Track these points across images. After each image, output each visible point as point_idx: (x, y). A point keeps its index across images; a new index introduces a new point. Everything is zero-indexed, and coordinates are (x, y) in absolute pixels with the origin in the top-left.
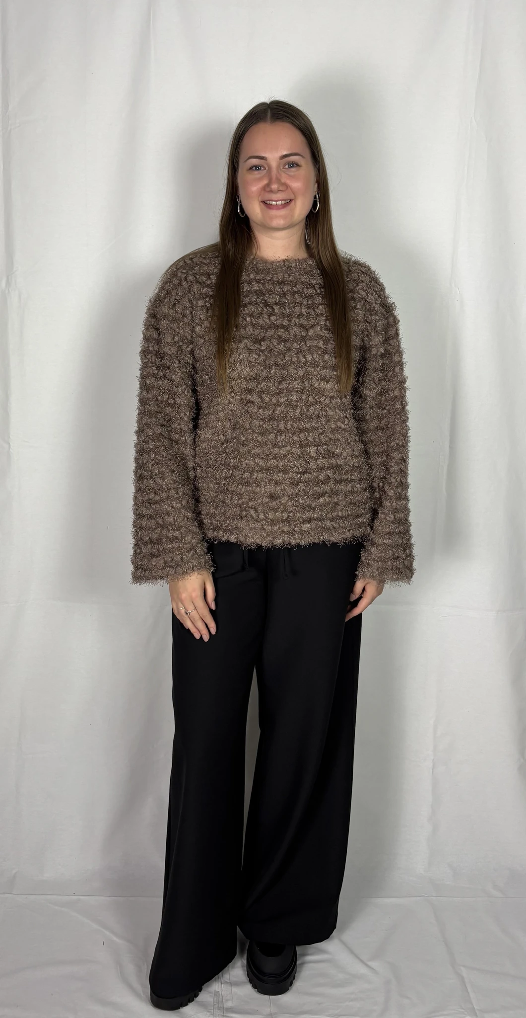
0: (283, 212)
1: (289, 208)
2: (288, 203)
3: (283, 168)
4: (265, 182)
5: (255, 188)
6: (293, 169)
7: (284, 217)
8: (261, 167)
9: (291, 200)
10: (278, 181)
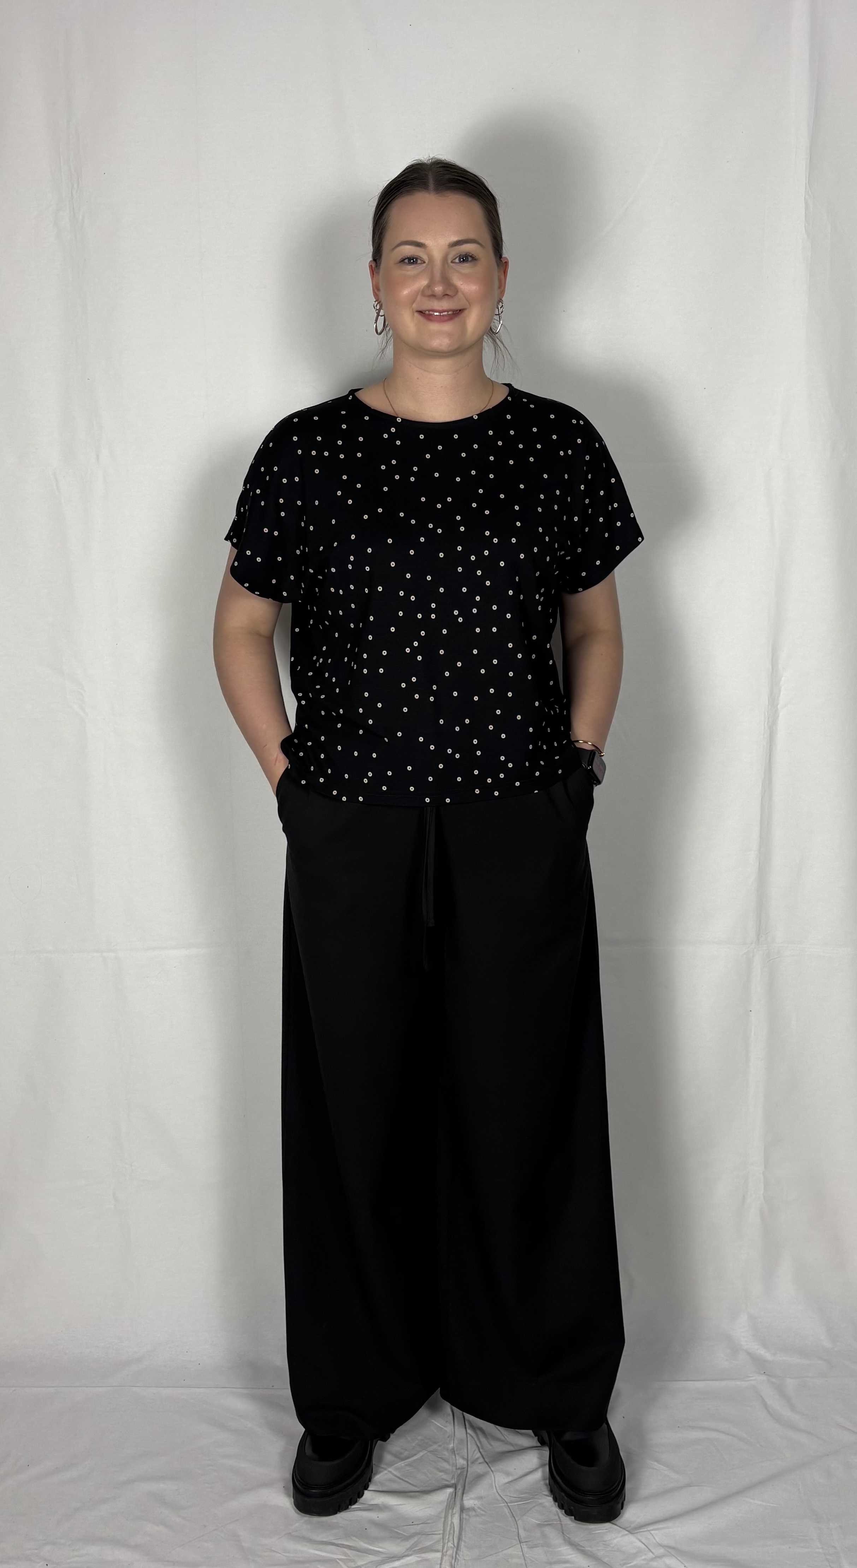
0: (447, 327)
1: (457, 320)
2: (457, 313)
3: (452, 262)
4: (423, 282)
5: (406, 292)
6: (466, 265)
7: (449, 335)
8: (417, 259)
9: (461, 311)
10: (446, 280)
